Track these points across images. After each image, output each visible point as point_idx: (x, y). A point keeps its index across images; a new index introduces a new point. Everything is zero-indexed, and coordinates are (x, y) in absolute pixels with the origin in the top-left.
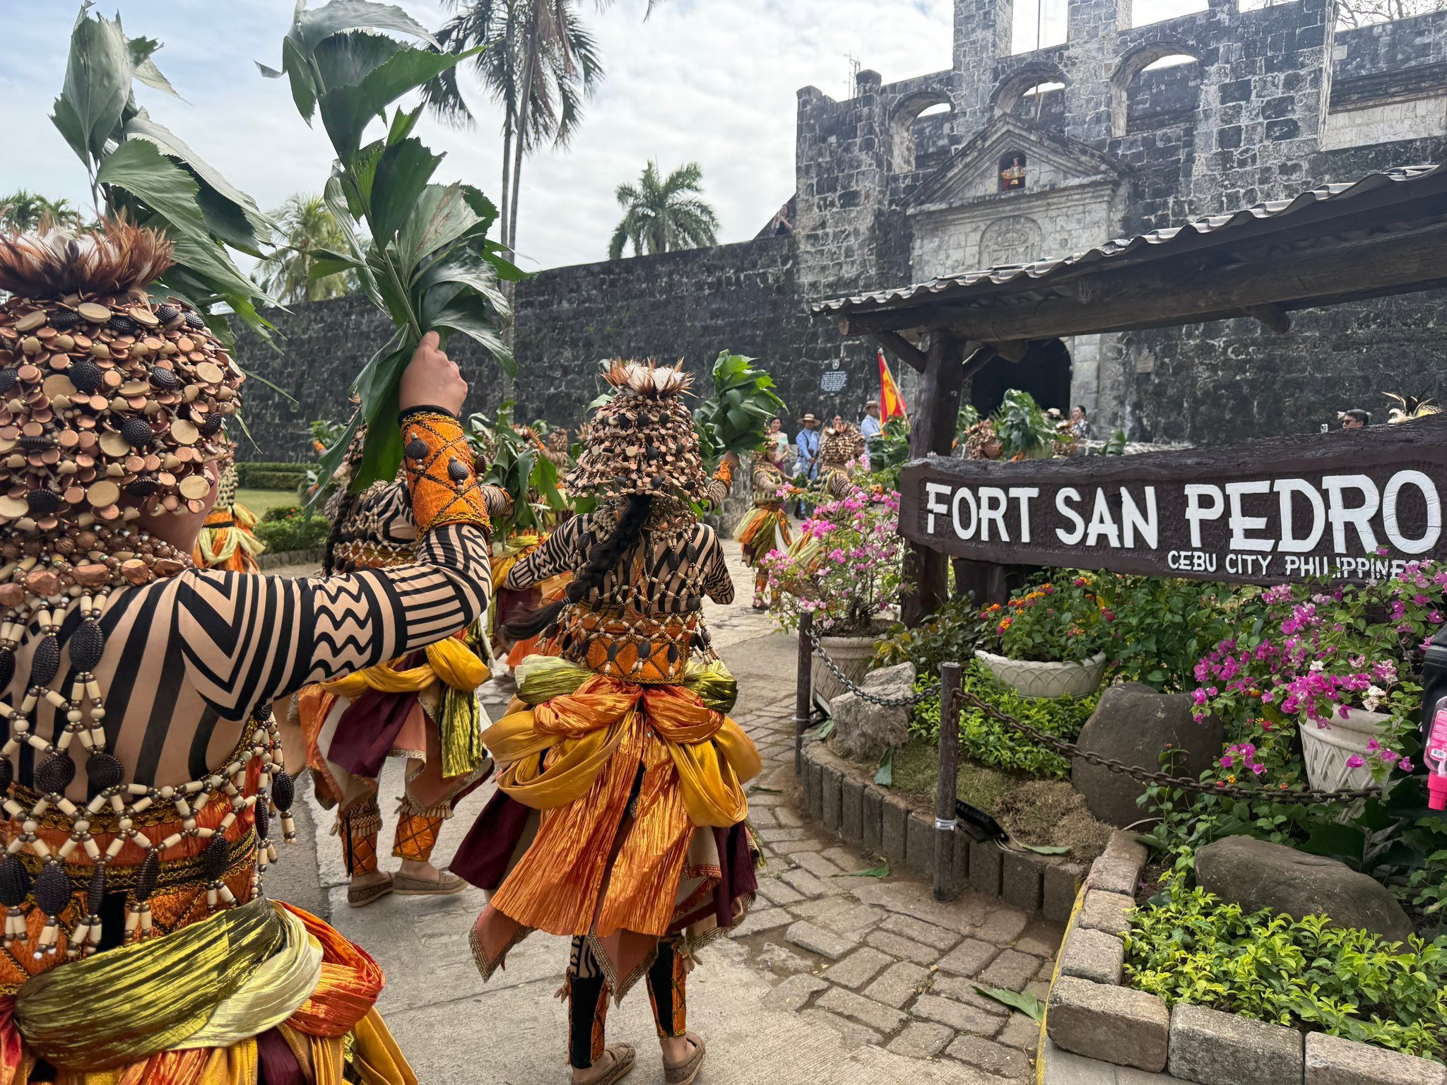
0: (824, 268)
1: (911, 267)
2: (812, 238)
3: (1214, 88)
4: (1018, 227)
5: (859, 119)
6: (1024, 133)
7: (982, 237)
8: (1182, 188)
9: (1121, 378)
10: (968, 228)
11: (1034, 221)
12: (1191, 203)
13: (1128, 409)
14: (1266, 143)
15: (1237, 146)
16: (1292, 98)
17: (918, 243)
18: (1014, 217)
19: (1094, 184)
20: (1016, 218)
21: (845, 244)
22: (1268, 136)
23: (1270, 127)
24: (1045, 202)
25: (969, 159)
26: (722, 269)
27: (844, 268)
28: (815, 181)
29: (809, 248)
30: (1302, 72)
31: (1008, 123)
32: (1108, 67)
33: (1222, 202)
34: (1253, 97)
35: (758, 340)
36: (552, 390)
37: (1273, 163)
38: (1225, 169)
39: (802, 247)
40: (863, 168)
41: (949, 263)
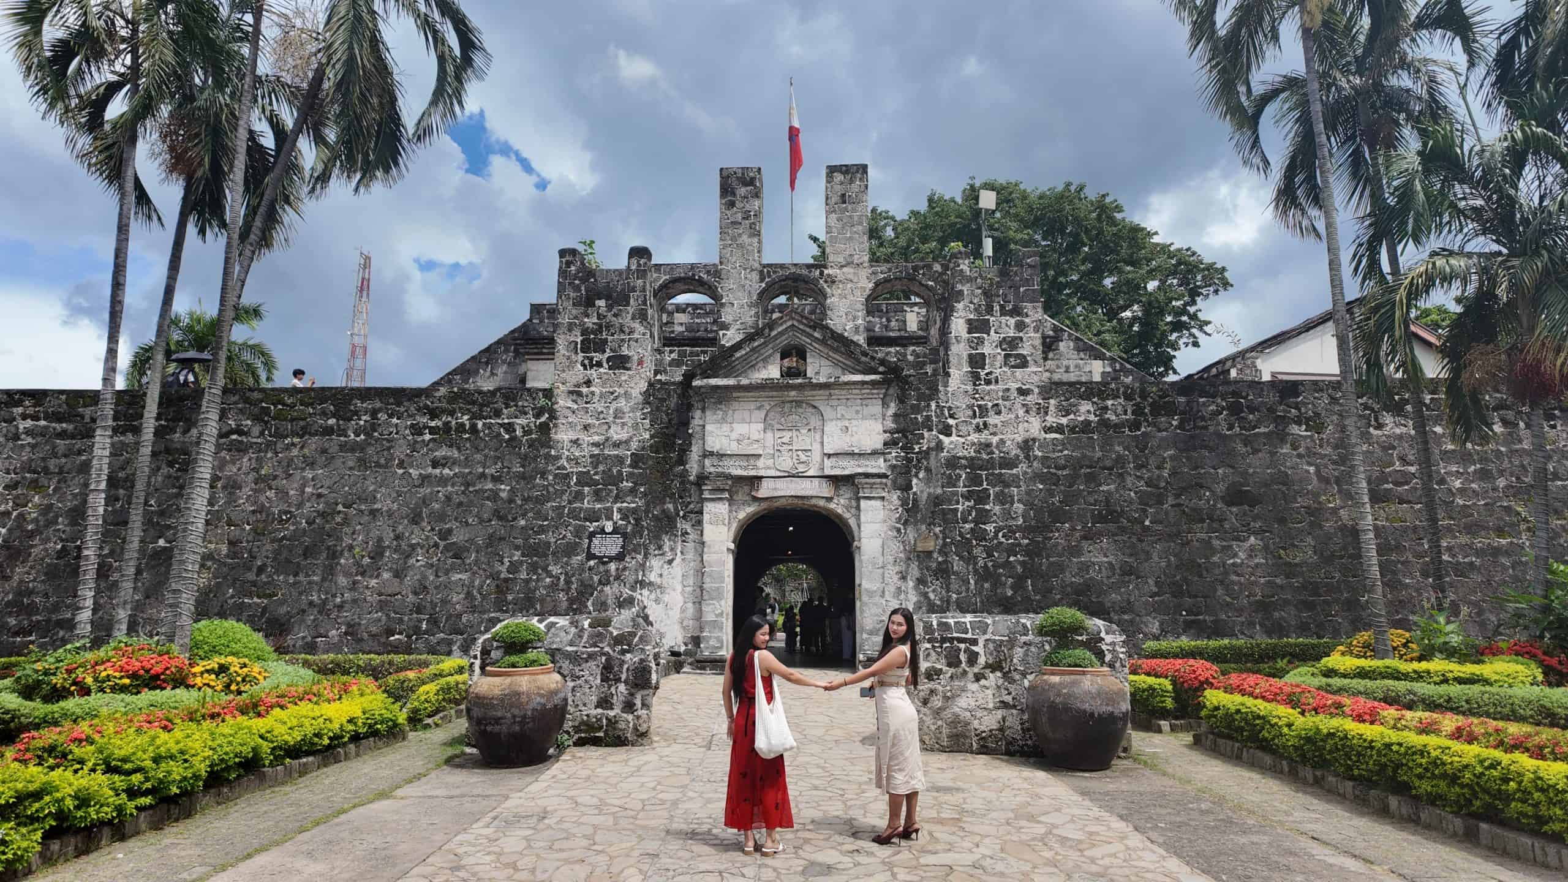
0: (586, 427)
1: (691, 435)
2: (575, 394)
3: (961, 322)
4: (800, 410)
5: (634, 290)
6: (808, 330)
7: (766, 415)
8: (941, 395)
9: (902, 555)
10: (752, 406)
11: (815, 407)
12: (950, 409)
13: (911, 584)
14: (1004, 369)
15: (983, 368)
16: (1021, 339)
17: (698, 414)
18: (796, 402)
19: (873, 383)
20: (798, 403)
21: (614, 406)
22: (1005, 364)
23: (1007, 356)
24: (827, 393)
25: (756, 344)
26: (452, 413)
27: (613, 427)
28: (579, 340)
29: (570, 404)
30: (1027, 320)
31: (793, 319)
32: (863, 289)
33: (975, 412)
34: (992, 332)
35: (503, 495)
36: (161, 542)
37: (1014, 386)
38: (975, 384)
39: (561, 402)
40: (636, 336)
41: (734, 435)
